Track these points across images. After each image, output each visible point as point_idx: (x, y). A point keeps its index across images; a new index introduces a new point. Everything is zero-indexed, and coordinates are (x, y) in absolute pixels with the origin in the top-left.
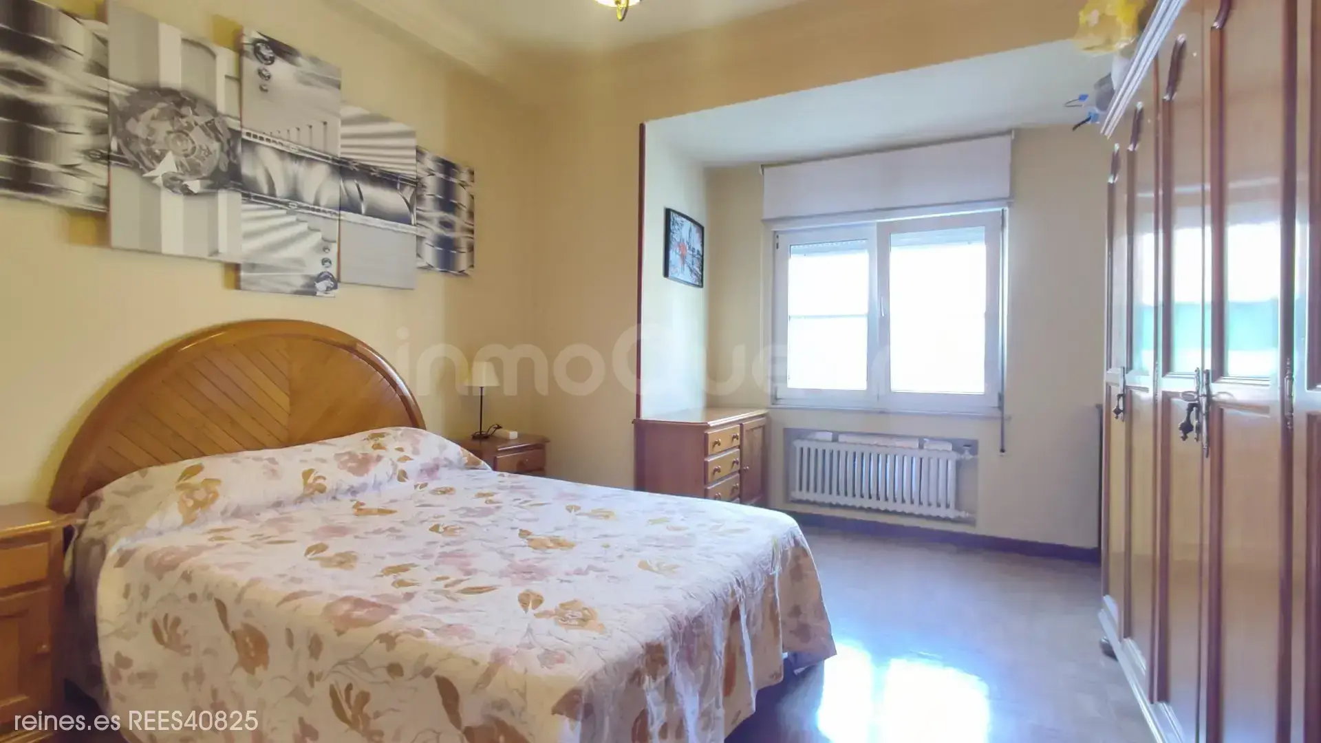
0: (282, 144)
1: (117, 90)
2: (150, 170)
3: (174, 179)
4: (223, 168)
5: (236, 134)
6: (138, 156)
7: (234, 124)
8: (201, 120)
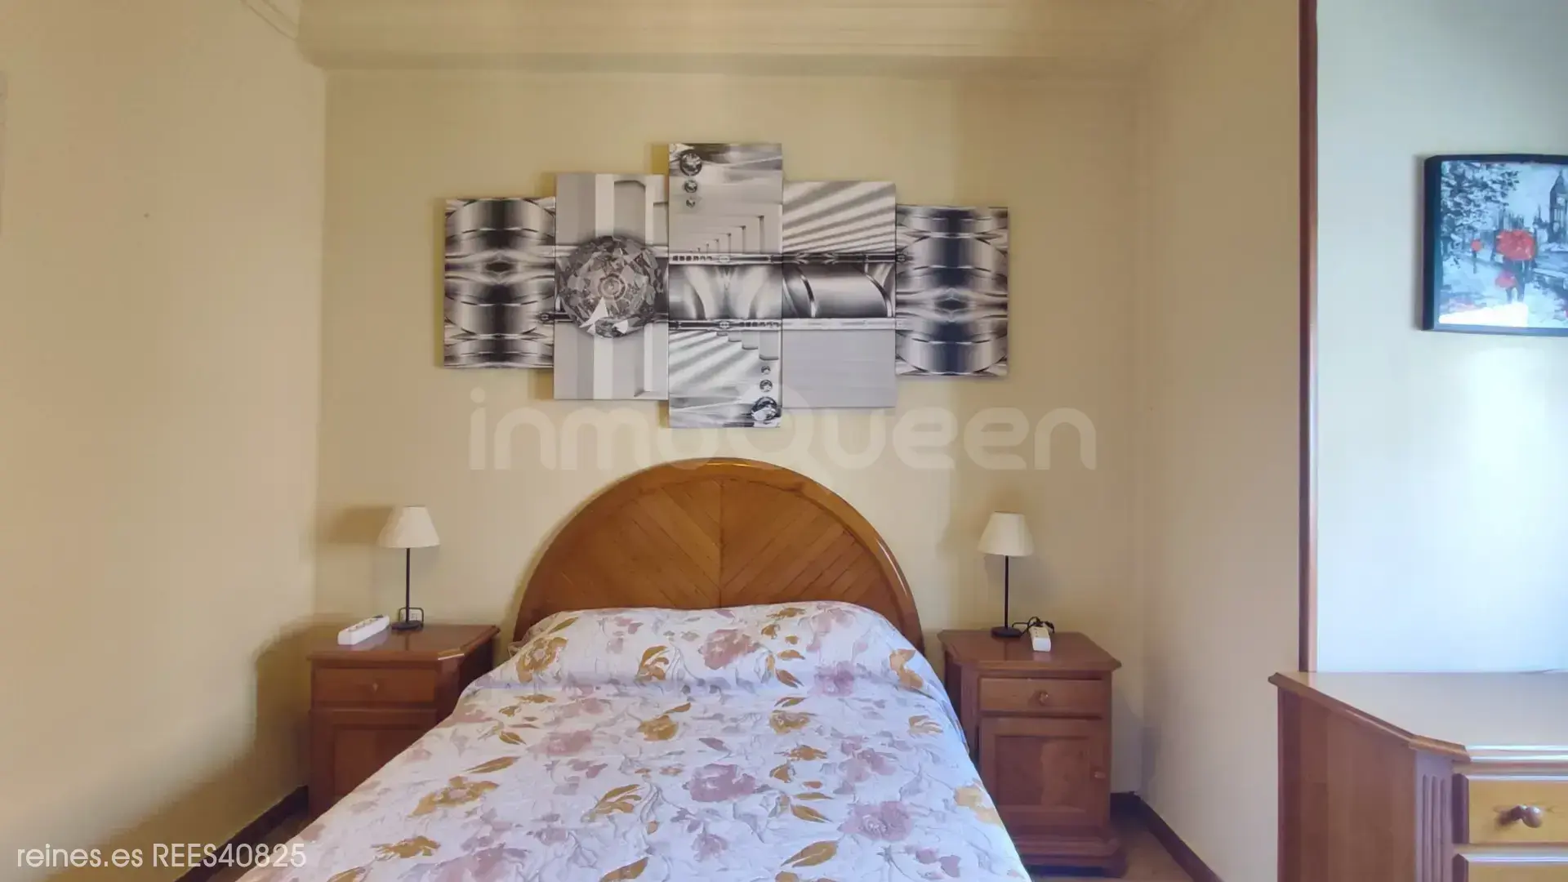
0: (710, 258)
1: (559, 253)
2: (585, 320)
3: (605, 324)
4: (650, 301)
5: (662, 261)
6: (576, 310)
7: (661, 252)
8: (629, 259)
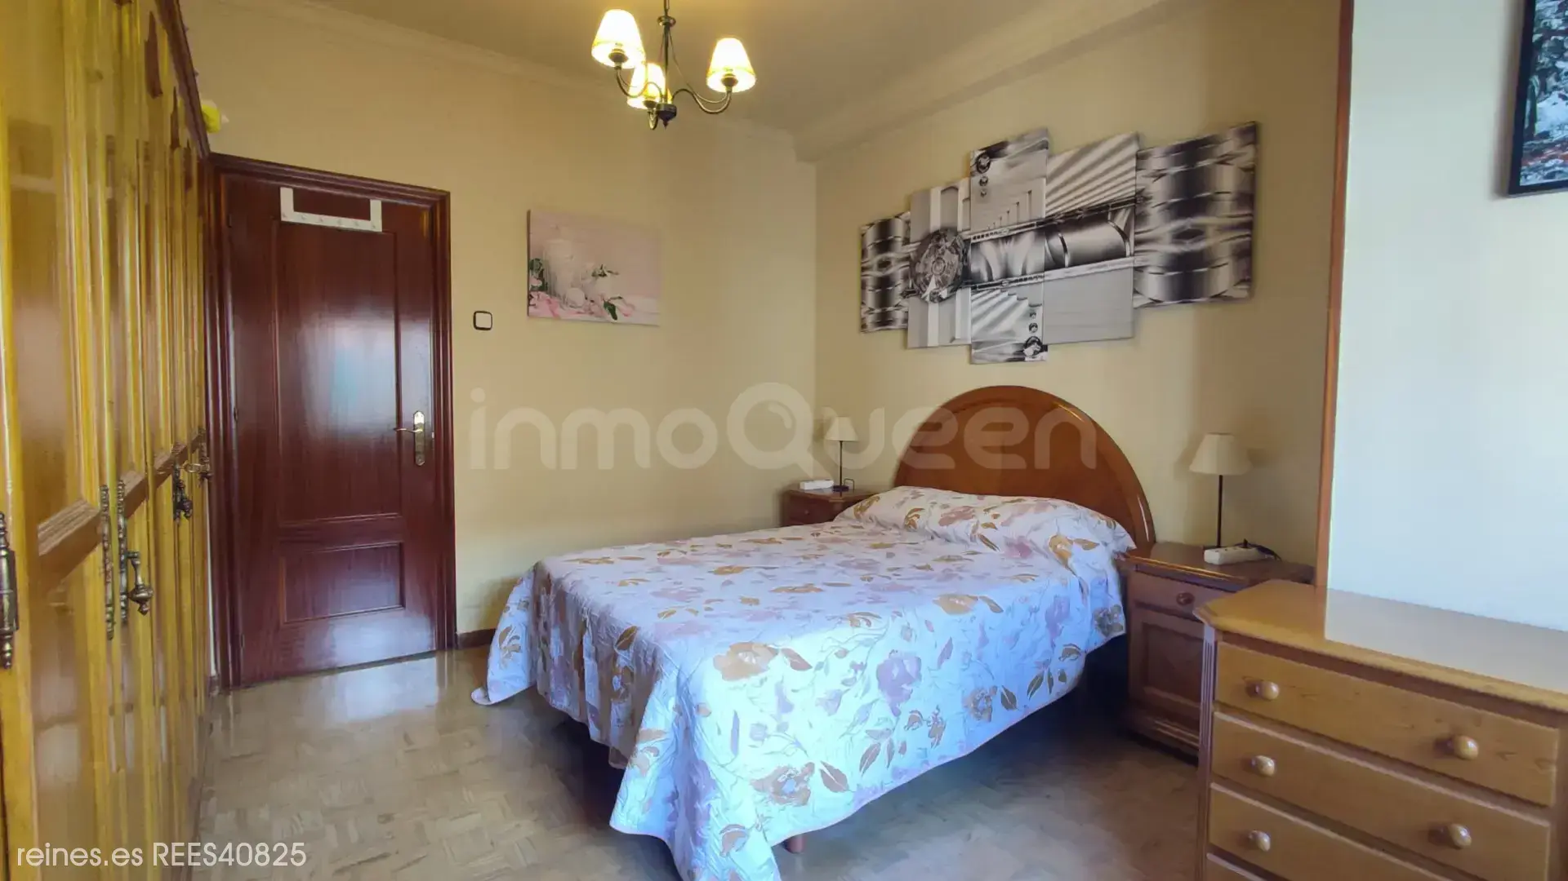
0: (996, 233)
1: (911, 249)
2: (924, 292)
3: (934, 294)
4: (960, 273)
5: (967, 241)
6: (919, 286)
7: (966, 235)
8: (948, 244)
